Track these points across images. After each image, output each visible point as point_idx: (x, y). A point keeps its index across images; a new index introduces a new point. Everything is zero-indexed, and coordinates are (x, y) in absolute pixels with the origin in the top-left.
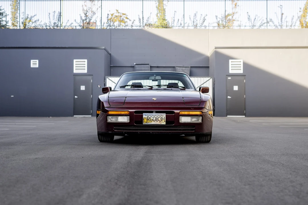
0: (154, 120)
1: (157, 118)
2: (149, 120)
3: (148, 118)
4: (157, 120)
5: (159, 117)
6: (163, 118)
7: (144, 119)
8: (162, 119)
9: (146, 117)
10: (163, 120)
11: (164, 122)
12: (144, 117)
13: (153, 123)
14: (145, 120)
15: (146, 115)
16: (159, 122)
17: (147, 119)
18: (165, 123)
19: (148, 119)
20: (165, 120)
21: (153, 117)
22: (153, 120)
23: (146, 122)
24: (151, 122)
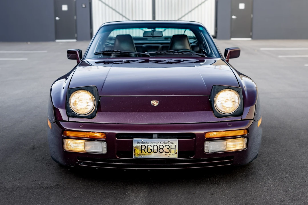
0: (155, 151)
1: (161, 147)
2: (146, 150)
3: (143, 147)
4: (160, 150)
5: (164, 145)
6: (173, 147)
7: (136, 149)
8: (170, 149)
9: (139, 145)
10: (173, 151)
11: (174, 154)
12: (135, 145)
13: (153, 156)
14: (138, 151)
15: (138, 143)
16: (164, 153)
17: (142, 149)
18: (176, 156)
19: (144, 149)
20: (177, 151)
21: (152, 145)
22: (152, 151)
23: (140, 155)
24: (148, 155)
